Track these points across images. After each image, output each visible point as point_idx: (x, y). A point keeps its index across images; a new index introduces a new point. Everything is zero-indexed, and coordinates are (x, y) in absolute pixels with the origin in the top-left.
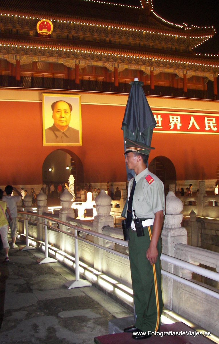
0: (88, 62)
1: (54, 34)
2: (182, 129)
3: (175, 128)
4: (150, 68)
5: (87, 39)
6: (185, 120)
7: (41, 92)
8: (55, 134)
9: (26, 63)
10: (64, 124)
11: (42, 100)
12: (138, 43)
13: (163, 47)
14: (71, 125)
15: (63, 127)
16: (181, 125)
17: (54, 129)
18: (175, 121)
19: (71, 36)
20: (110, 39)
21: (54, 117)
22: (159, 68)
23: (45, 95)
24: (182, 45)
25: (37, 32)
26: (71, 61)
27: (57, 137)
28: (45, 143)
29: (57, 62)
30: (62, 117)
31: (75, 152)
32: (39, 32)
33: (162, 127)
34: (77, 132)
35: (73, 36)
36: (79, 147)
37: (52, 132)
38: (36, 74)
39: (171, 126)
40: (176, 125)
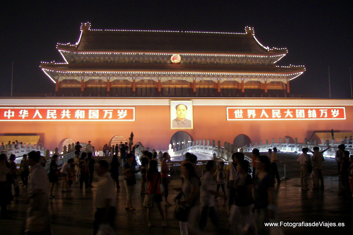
0: (201, 78)
1: (182, 62)
2: (256, 117)
3: (251, 117)
4: (241, 80)
5: (202, 63)
6: (258, 112)
7: (170, 99)
8: (178, 123)
9: (164, 81)
10: (183, 117)
11: (170, 104)
12: (236, 62)
13: (253, 64)
14: (187, 118)
15: (182, 119)
16: (255, 115)
17: (177, 120)
18: (251, 113)
19: (192, 62)
20: (217, 62)
21: (177, 113)
22: (248, 79)
23: (172, 101)
24: (267, 61)
25: (171, 62)
26: (191, 78)
27: (178, 124)
28: (172, 128)
29: (182, 80)
30: (181, 113)
31: (189, 133)
32: (172, 61)
33: (242, 117)
34: (190, 121)
35: (193, 62)
36: (191, 130)
37: (176, 122)
38: (171, 86)
39: (248, 116)
40: (252, 116)
